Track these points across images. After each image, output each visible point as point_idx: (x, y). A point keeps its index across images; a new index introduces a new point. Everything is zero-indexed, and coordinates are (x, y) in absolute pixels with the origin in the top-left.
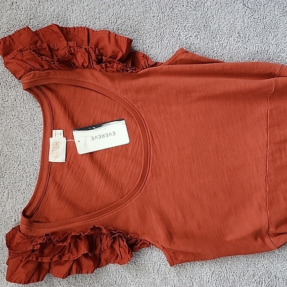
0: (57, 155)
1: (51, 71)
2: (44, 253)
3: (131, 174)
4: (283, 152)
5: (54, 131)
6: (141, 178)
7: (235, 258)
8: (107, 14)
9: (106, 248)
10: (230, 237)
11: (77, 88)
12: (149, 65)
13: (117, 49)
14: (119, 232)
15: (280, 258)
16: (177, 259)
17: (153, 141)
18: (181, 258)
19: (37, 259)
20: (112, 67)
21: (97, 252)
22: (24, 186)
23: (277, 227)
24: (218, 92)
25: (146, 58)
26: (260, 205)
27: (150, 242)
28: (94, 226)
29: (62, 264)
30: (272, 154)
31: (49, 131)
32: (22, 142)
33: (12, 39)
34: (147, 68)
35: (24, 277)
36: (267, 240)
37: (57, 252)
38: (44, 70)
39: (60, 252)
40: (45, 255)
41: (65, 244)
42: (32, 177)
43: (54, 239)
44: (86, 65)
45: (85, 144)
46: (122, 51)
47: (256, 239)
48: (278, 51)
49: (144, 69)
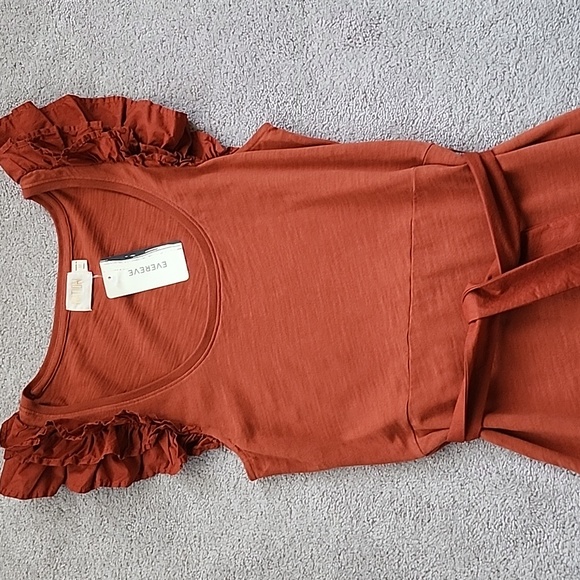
0: (79, 300)
1: (64, 168)
2: (52, 452)
3: (192, 329)
4: (438, 292)
5: (73, 262)
6: (206, 335)
7: (360, 470)
8: (154, 74)
9: (148, 447)
10: (349, 436)
11: (108, 193)
12: (216, 152)
13: (161, 131)
14: (165, 423)
15: (436, 473)
16: (260, 469)
17: (225, 276)
18: (266, 466)
19: (41, 461)
20: (153, 159)
21: (136, 454)
22: (32, 349)
23: (423, 419)
24: (324, 194)
25: (212, 141)
26: (399, 382)
27: (218, 441)
28: (124, 411)
29: (81, 471)
30: (419, 296)
31: (67, 262)
32: (29, 280)
33: (11, 122)
34: (213, 157)
35: (21, 488)
36: (411, 441)
37: (72, 451)
38: (53, 168)
39: (76, 452)
40: (54, 455)
41: (78, 438)
42: (44, 334)
43: (60, 430)
44: (115, 157)
45: (119, 282)
46: (168, 132)
47: (392, 439)
48: (432, 119)
49: (208, 159)
